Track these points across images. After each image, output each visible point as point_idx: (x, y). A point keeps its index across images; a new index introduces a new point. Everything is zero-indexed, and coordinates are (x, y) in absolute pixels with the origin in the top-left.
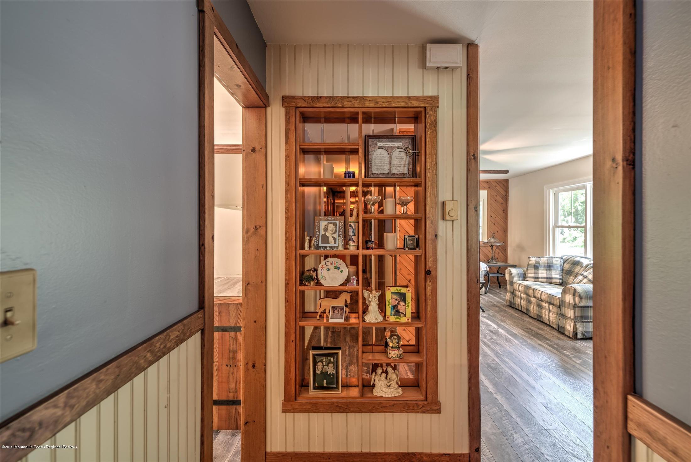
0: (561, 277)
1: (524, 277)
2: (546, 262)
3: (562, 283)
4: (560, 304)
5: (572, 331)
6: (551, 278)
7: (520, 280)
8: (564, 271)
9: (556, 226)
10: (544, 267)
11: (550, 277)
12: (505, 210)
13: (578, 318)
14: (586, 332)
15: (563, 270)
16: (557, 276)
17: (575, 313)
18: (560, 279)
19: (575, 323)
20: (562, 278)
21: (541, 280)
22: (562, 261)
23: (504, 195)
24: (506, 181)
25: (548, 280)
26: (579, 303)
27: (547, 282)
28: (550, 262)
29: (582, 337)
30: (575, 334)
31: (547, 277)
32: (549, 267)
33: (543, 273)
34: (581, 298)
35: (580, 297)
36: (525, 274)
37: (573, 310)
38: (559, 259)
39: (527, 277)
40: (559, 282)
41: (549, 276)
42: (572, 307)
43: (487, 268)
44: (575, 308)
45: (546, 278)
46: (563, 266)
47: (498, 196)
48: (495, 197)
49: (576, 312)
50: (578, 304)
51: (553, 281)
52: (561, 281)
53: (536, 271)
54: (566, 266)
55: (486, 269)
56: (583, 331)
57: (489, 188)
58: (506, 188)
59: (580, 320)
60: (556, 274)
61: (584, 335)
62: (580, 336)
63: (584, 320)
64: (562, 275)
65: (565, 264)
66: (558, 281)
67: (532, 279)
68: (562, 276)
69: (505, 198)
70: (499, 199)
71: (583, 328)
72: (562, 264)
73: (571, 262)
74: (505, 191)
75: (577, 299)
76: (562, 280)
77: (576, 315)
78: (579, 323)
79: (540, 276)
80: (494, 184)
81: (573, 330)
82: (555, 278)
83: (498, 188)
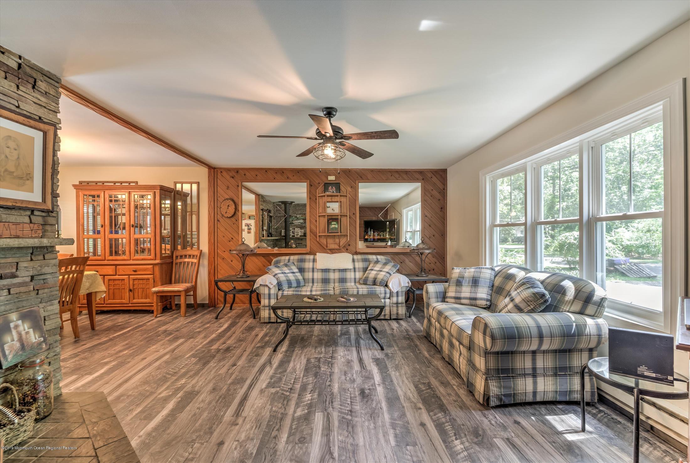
0: (489, 298)
1: (443, 298)
2: (472, 274)
3: (490, 306)
4: (470, 345)
5: (483, 393)
6: (475, 299)
7: (438, 302)
8: (494, 288)
9: (494, 226)
10: (469, 283)
11: (475, 297)
12: (443, 209)
13: (491, 372)
14: (504, 395)
15: (493, 286)
16: (484, 296)
17: (487, 364)
18: (487, 300)
19: (486, 379)
20: (491, 298)
21: (463, 301)
22: (493, 273)
23: (442, 188)
24: (444, 171)
25: (471, 301)
26: (491, 347)
27: (472, 305)
28: (476, 275)
29: (498, 403)
30: (487, 398)
31: (471, 297)
32: (475, 282)
33: (466, 292)
34: (495, 340)
35: (493, 338)
36: (445, 292)
37: (484, 359)
38: (489, 271)
39: (447, 297)
40: (486, 305)
41: (473, 295)
42: (482, 353)
43: (409, 283)
44: (487, 355)
45: (471, 299)
46: (494, 281)
47: (434, 190)
48: (431, 191)
49: (488, 361)
50: (491, 349)
51: (479, 302)
52: (488, 303)
53: (458, 288)
54: (498, 281)
55: (407, 285)
56: (500, 394)
57: (423, 179)
58: (444, 179)
59: (494, 376)
60: (483, 293)
61: (501, 400)
62: (494, 402)
63: (502, 374)
64: (492, 294)
65: (497, 278)
66: (484, 303)
67: (453, 300)
68: (491, 296)
69: (443, 192)
70: (435, 193)
71: (500, 388)
72: (493, 277)
73: (503, 276)
74: (442, 183)
75: (488, 340)
76: (491, 301)
77: (488, 367)
78: (493, 380)
79: (463, 295)
80: (429, 175)
81: (484, 391)
82: (482, 299)
83: (434, 179)
